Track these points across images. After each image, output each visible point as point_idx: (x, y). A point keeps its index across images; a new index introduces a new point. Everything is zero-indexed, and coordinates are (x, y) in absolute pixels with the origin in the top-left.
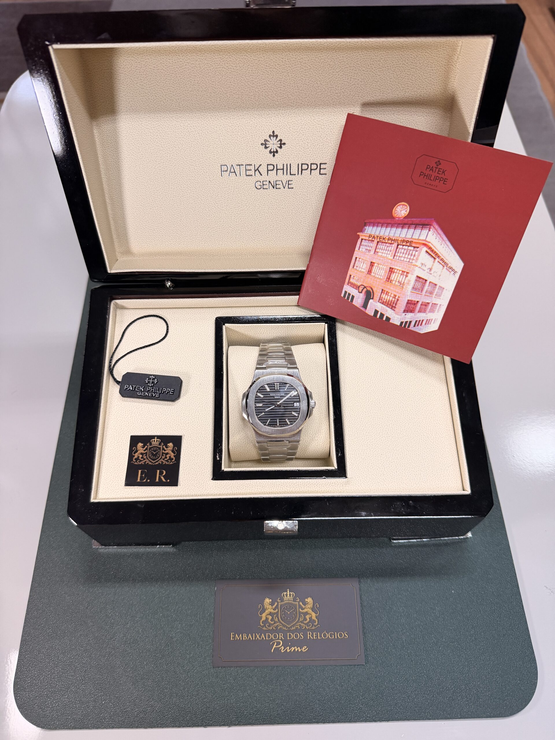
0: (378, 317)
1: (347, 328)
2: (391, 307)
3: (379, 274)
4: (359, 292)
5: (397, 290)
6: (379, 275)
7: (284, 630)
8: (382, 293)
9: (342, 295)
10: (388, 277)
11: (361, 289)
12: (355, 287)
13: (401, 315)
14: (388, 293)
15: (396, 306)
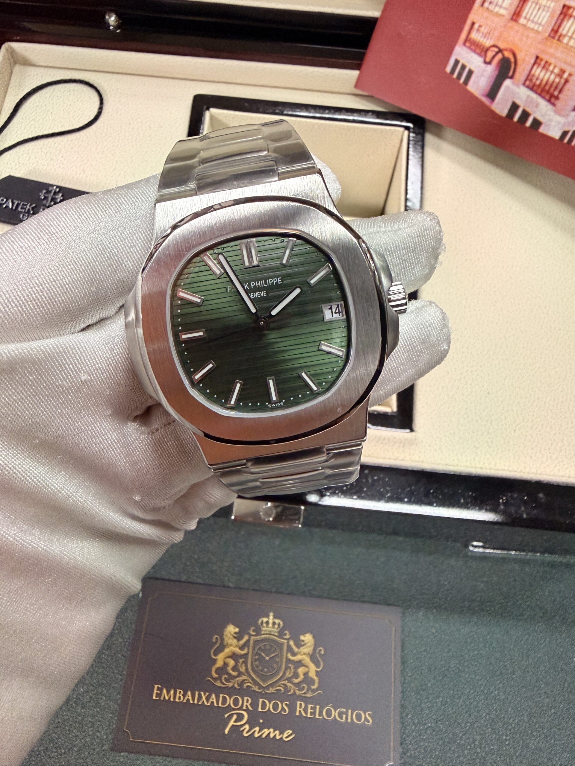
0: (516, 119)
1: (445, 146)
2: (548, 97)
3: (536, 20)
4: (485, 62)
5: (569, 59)
6: (536, 23)
7: (254, 691)
8: (535, 63)
9: (448, 69)
10: (556, 28)
11: (490, 54)
12: (478, 51)
13: (566, 116)
14: (547, 65)
15: (561, 96)
